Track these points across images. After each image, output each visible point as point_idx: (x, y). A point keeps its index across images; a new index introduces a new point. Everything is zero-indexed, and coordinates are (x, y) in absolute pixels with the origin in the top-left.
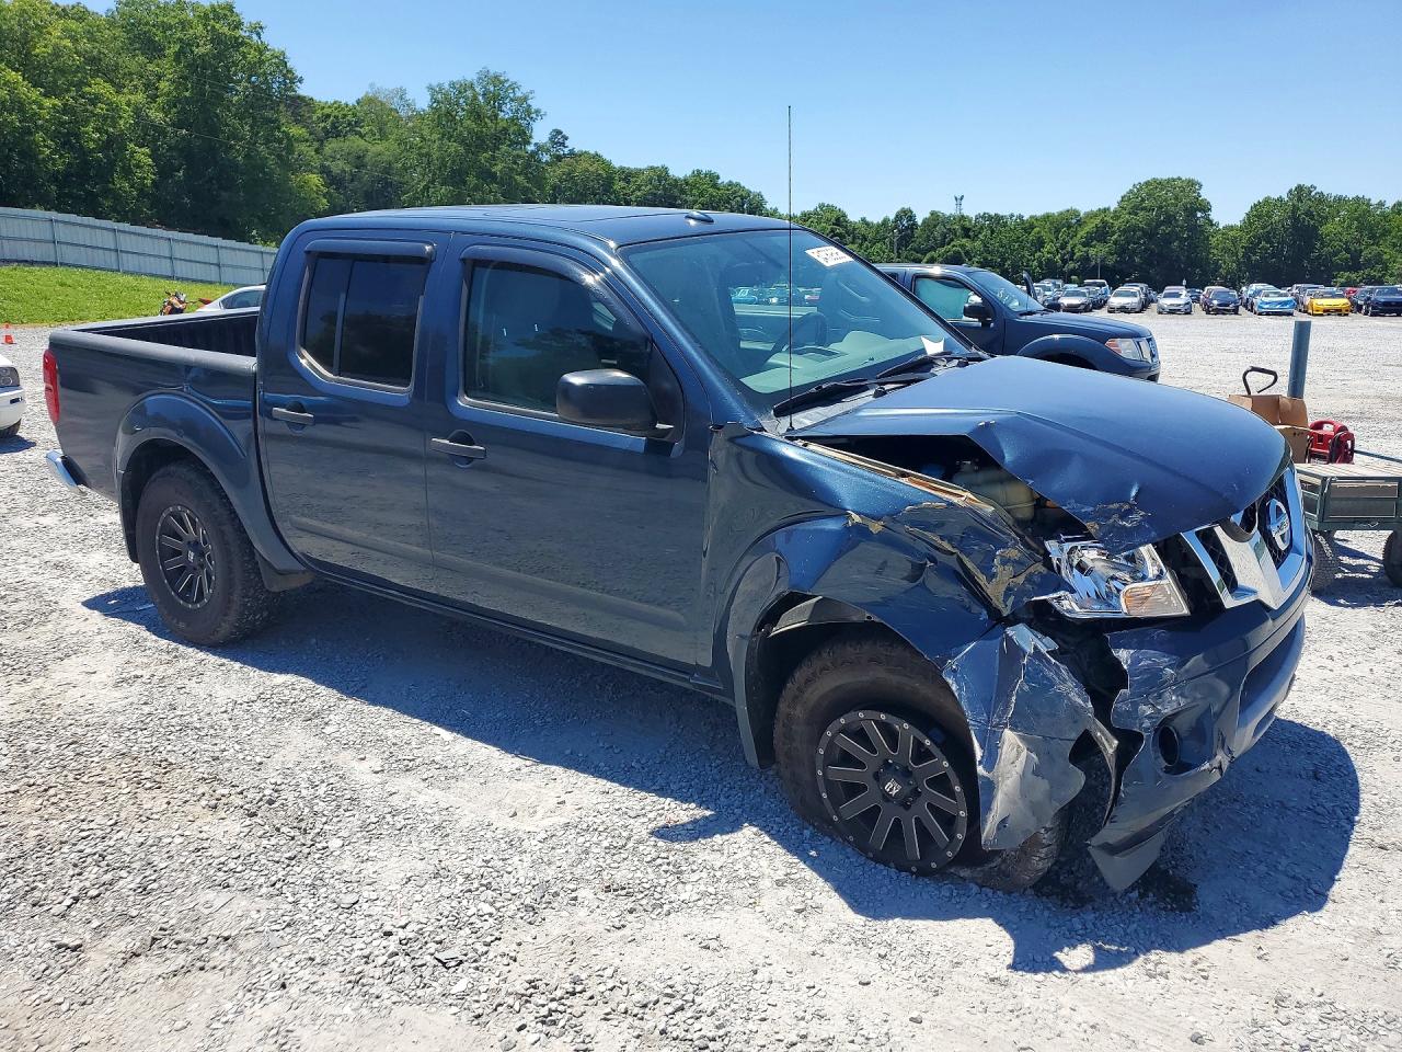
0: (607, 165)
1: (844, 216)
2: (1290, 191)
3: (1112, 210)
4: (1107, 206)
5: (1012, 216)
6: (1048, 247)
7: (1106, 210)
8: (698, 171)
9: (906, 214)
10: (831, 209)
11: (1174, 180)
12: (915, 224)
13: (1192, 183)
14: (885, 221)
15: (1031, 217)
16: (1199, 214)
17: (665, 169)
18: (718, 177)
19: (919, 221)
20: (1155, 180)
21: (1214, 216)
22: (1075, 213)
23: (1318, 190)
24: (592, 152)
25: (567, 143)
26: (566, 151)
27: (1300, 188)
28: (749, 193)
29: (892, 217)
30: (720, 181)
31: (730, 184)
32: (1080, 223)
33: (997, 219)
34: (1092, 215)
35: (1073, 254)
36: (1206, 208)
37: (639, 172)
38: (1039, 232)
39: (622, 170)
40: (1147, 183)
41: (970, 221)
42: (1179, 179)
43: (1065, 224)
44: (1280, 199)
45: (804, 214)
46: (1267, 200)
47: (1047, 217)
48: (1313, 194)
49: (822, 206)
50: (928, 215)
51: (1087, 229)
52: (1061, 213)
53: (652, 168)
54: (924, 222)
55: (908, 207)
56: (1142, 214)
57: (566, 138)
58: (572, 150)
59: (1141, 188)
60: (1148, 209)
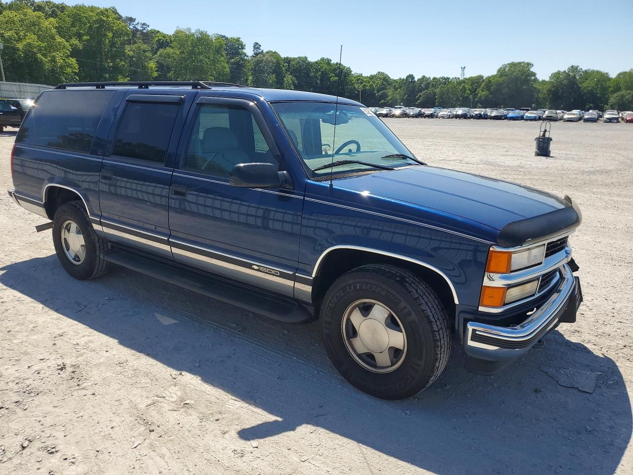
0: (279, 56)
1: (388, 77)
2: (569, 68)
4: (492, 74)
5: (455, 78)
6: (468, 91)
7: (491, 76)
9: (411, 77)
10: (383, 74)
11: (520, 63)
13: (529, 65)
14: (403, 79)
15: (464, 78)
16: (531, 78)
17: (306, 58)
18: (331, 60)
19: (416, 79)
20: (513, 62)
21: (538, 77)
22: (483, 77)
23: (580, 68)
24: (274, 51)
25: (261, 48)
27: (572, 67)
28: (344, 67)
29: (405, 78)
30: (332, 62)
31: (337, 63)
32: (483, 81)
33: (448, 78)
34: (489, 78)
35: (477, 94)
36: (534, 74)
37: (294, 59)
38: (465, 85)
39: (287, 58)
40: (509, 64)
41: (437, 80)
42: (524, 62)
43: (476, 82)
44: (565, 72)
45: (372, 77)
46: (559, 71)
47: (471, 77)
48: (578, 69)
49: (379, 73)
50: (420, 77)
52: (476, 77)
53: (300, 57)
54: (418, 81)
55: (411, 74)
56: (503, 78)
57: (260, 46)
58: (263, 51)
59: (506, 66)
60: (506, 76)
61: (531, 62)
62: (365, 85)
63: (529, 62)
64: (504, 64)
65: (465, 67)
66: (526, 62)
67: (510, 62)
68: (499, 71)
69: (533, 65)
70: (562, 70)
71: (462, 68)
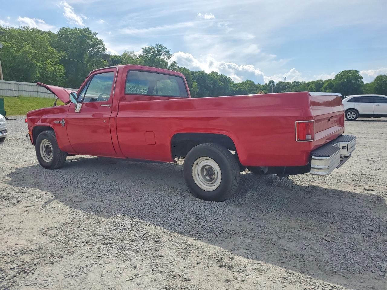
0: (188, 70)
1: (254, 83)
3: (332, 79)
4: (331, 79)
5: (303, 82)
7: (331, 80)
8: (213, 72)
9: (272, 82)
10: (250, 81)
11: (351, 70)
12: (274, 85)
13: (356, 71)
15: (308, 82)
16: (359, 80)
17: (204, 71)
18: (218, 73)
19: (276, 84)
20: (345, 71)
21: (363, 80)
22: (322, 81)
24: (184, 67)
25: (177, 65)
26: (177, 67)
28: (227, 77)
29: (268, 83)
30: (218, 74)
31: (222, 75)
32: (323, 83)
33: (298, 82)
34: (327, 81)
36: (361, 78)
37: (196, 72)
38: (311, 87)
39: (192, 72)
40: (343, 72)
41: (290, 83)
43: (318, 84)
44: (385, 75)
45: (243, 83)
46: (381, 76)
47: (313, 82)
49: (247, 80)
50: (278, 82)
51: (326, 85)
52: (317, 81)
53: (200, 71)
54: (277, 84)
55: (272, 80)
56: (342, 80)
57: (177, 64)
58: (179, 67)
59: (341, 73)
60: (344, 79)
61: (358, 70)
62: (240, 88)
63: (356, 70)
64: (340, 72)
65: (286, 78)
66: (354, 70)
67: (344, 70)
68: (336, 76)
69: (359, 72)
70: (383, 75)
71: (284, 78)
